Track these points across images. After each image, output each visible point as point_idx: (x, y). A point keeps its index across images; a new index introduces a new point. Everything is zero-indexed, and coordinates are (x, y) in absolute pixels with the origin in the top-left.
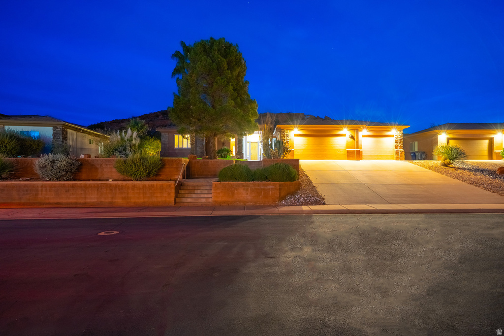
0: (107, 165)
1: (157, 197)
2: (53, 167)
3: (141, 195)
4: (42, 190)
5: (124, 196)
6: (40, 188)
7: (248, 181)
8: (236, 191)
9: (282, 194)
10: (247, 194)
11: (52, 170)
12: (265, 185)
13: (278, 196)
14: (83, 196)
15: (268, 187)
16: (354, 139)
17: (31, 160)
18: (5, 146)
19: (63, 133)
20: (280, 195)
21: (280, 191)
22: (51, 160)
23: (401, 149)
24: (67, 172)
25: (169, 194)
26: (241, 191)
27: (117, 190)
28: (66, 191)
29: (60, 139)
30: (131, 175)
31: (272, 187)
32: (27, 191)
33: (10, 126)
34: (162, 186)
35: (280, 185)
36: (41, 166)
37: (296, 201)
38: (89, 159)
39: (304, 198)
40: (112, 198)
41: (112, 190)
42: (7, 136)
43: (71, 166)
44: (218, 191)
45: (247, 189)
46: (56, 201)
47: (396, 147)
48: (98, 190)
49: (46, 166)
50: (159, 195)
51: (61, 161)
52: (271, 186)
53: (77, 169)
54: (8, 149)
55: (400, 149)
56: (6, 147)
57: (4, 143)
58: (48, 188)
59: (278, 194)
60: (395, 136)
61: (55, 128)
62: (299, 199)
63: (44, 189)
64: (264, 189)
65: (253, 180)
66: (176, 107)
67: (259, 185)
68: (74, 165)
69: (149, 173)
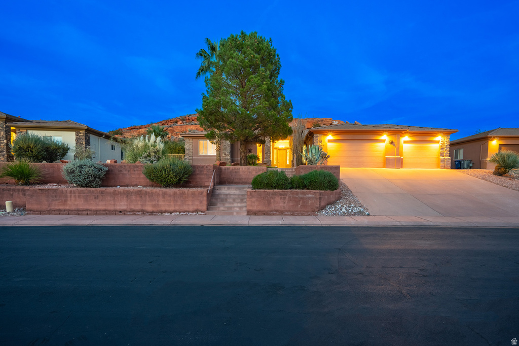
0: (135, 171)
1: (188, 205)
2: (81, 172)
3: (172, 203)
4: (71, 196)
5: (154, 203)
6: (69, 194)
7: (285, 189)
8: (272, 200)
9: (323, 204)
10: (284, 203)
11: (80, 175)
12: (304, 194)
13: (318, 205)
14: (112, 203)
15: (307, 196)
16: (394, 145)
17: (58, 165)
18: (31, 150)
19: (86, 139)
20: (320, 204)
21: (320, 200)
22: (78, 165)
23: (447, 156)
24: (95, 178)
25: (201, 202)
26: (278, 199)
27: (147, 197)
28: (95, 198)
29: (82, 144)
30: (161, 181)
31: (311, 196)
32: (56, 196)
33: (33, 131)
34: (193, 193)
35: (321, 194)
36: (69, 171)
37: (338, 212)
38: (116, 164)
39: (345, 208)
40: (142, 205)
41: (141, 197)
42: (32, 140)
43: (99, 171)
44: (253, 199)
45: (285, 198)
46: (85, 207)
47: (442, 154)
48: (127, 197)
49: (74, 171)
50: (190, 203)
51: (89, 167)
52: (310, 194)
53: (105, 175)
54: (34, 153)
56: (32, 152)
57: (30, 147)
58: (77, 194)
59: (318, 203)
60: (440, 142)
61: (77, 133)
62: (341, 209)
63: (73, 195)
64: (302, 198)
65: (290, 189)
66: (205, 109)
67: (297, 194)
68: (102, 171)
69: (180, 180)
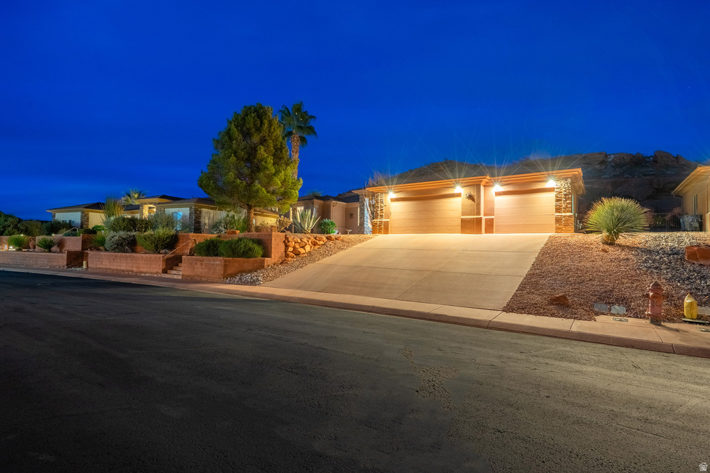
3: (145, 266)
8: (195, 266)
10: (202, 269)
16: (473, 200)
19: (196, 213)
21: (225, 267)
23: (568, 211)
25: (159, 265)
34: (156, 258)
35: (225, 261)
40: (132, 266)
44: (185, 265)
47: (558, 210)
50: (154, 266)
55: (564, 212)
60: (554, 190)
61: (191, 208)
